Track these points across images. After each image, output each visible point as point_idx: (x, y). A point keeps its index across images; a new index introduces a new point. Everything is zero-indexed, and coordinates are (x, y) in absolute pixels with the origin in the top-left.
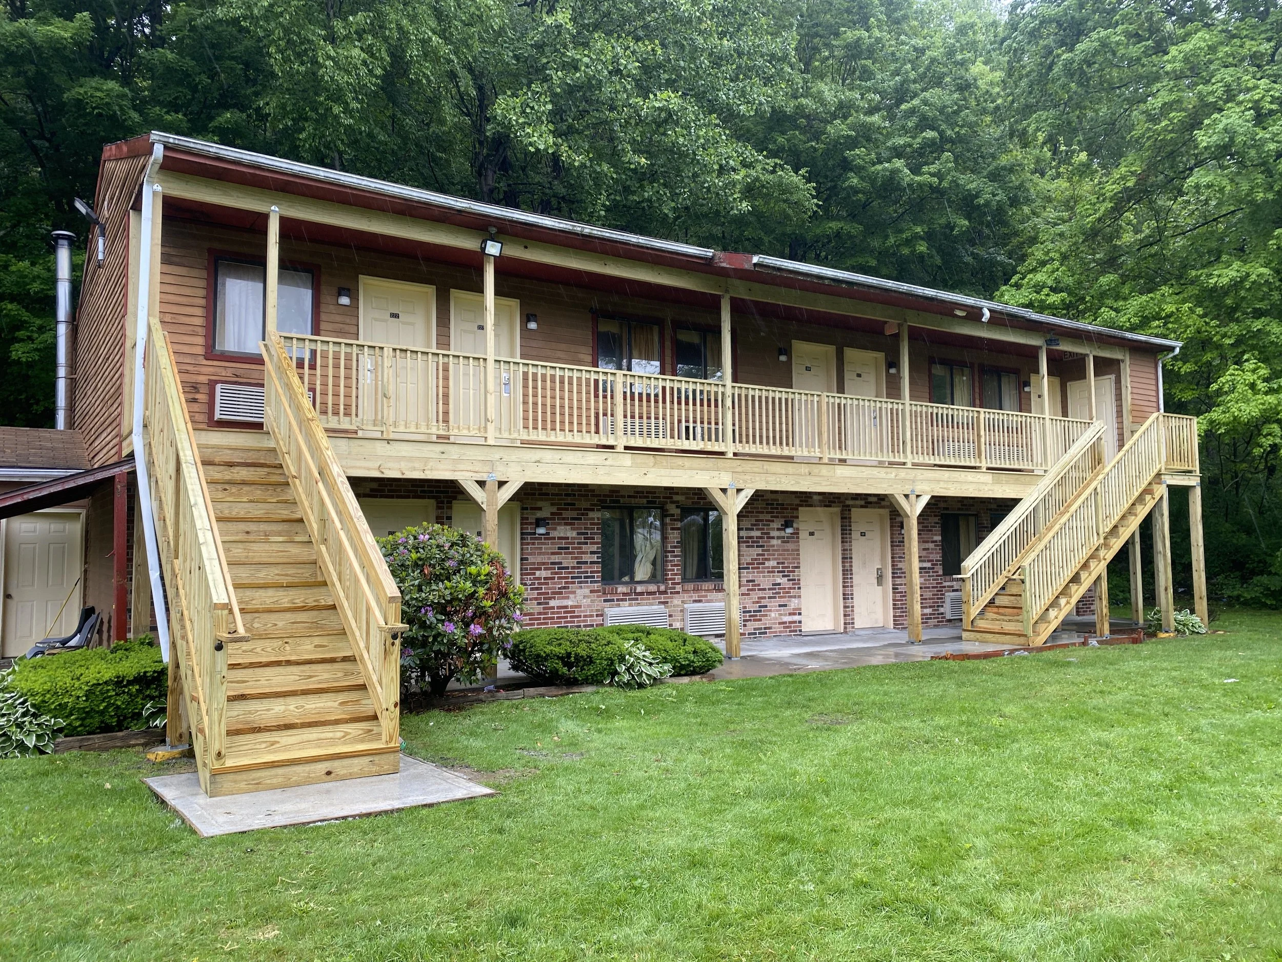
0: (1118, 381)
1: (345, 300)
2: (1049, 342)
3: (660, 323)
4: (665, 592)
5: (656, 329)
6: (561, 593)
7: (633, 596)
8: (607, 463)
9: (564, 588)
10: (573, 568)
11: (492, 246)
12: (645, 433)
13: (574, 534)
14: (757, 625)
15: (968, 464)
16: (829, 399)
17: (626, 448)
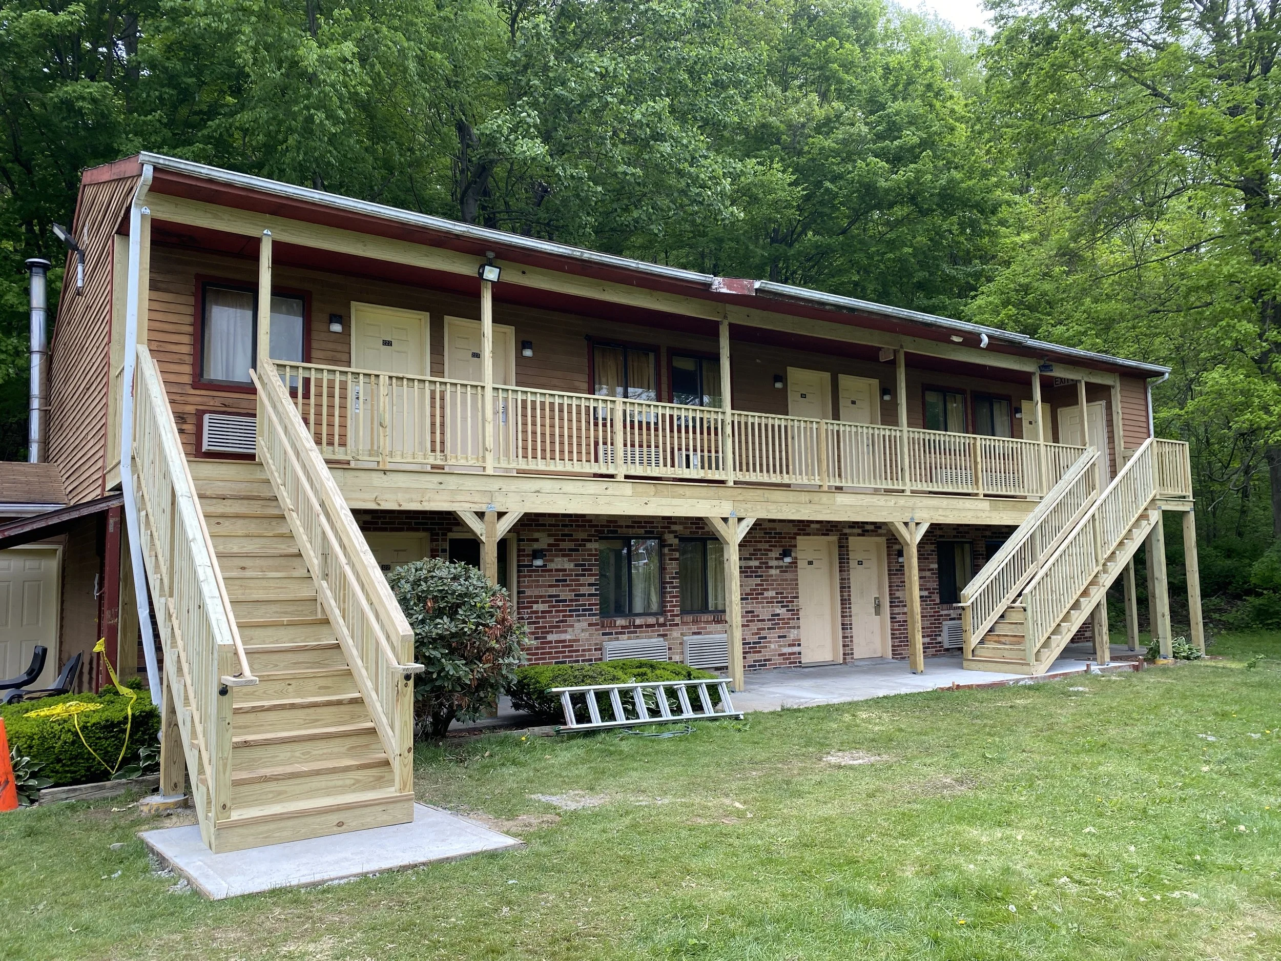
0: (1109, 407)
1: (336, 328)
2: (1043, 368)
3: (656, 349)
4: (664, 625)
5: (652, 356)
6: (559, 627)
7: (632, 629)
8: (608, 492)
9: (562, 621)
10: (571, 600)
11: (490, 271)
12: (645, 461)
13: (572, 566)
14: (757, 657)
15: (965, 491)
16: (828, 425)
17: (627, 477)
